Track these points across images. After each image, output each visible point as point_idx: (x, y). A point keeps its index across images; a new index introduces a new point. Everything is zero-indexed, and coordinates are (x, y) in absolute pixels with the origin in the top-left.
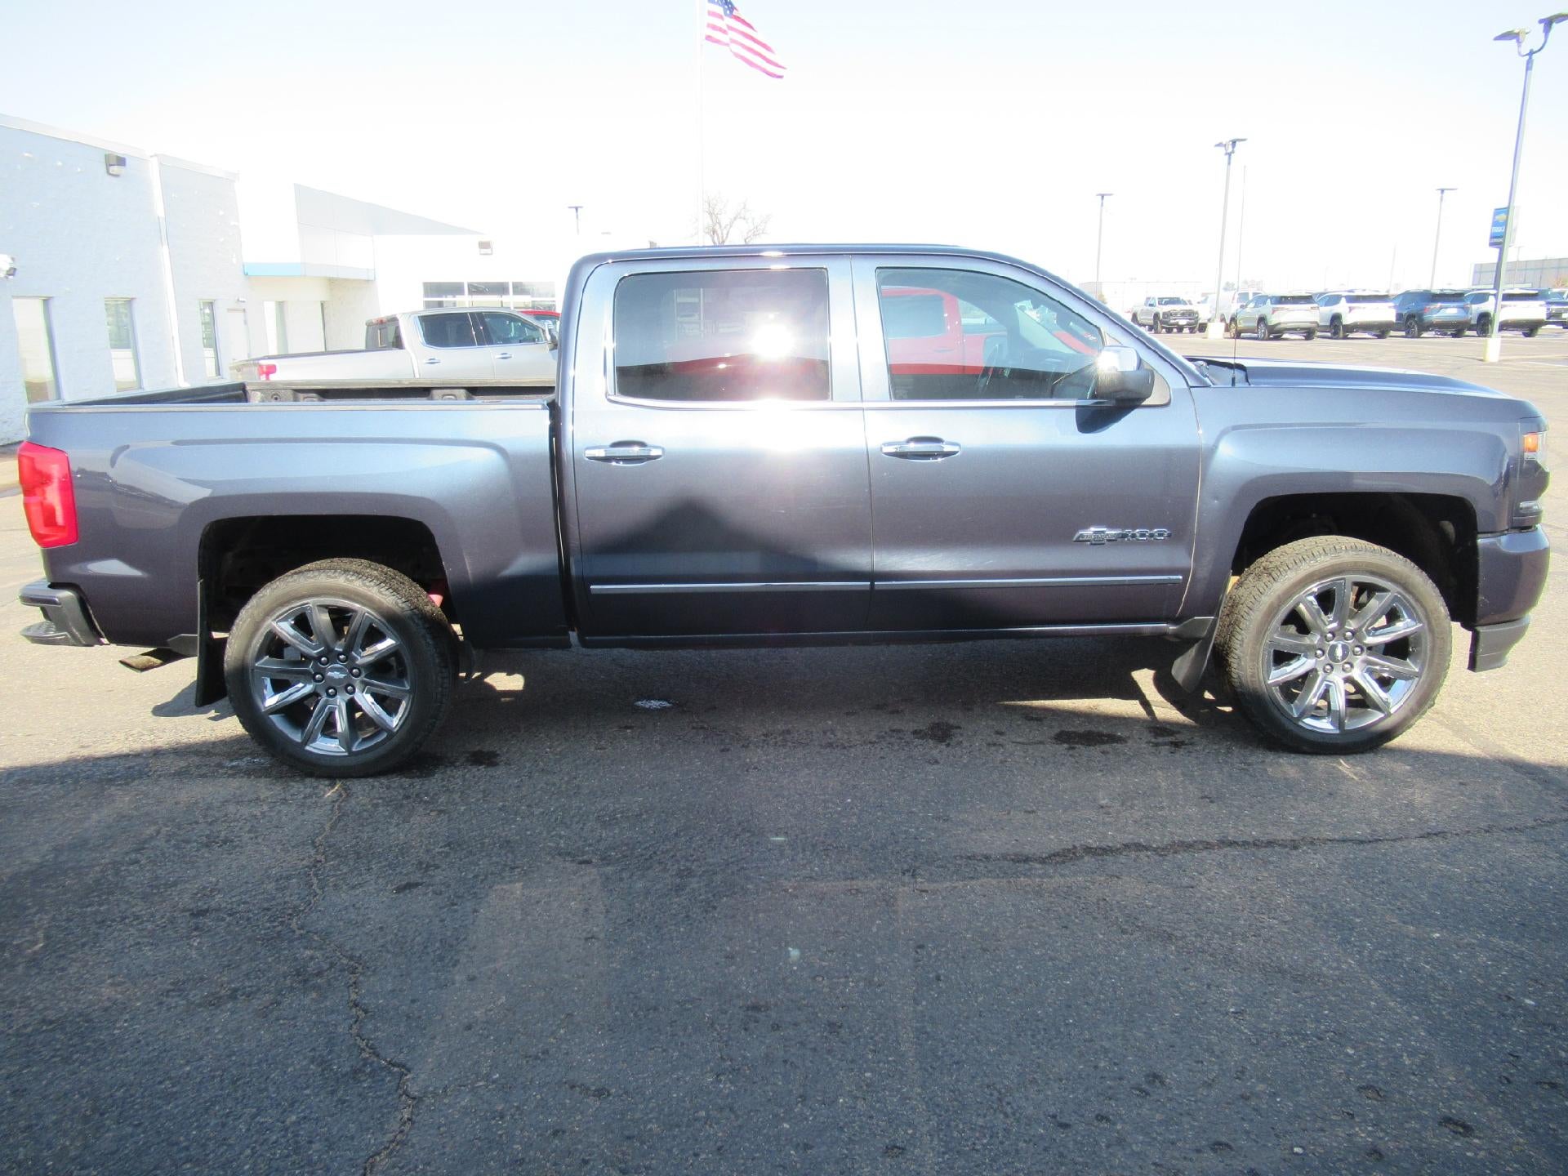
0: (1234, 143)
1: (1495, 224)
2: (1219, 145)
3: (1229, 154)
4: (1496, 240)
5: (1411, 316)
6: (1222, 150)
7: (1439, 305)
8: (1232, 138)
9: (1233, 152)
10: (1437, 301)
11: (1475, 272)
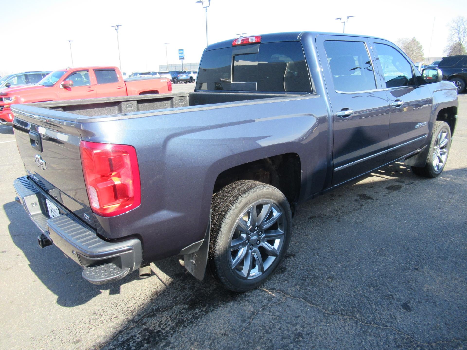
0: (118, 26)
1: (180, 53)
2: (113, 27)
3: (117, 30)
4: (181, 58)
5: (175, 78)
6: (114, 28)
7: (181, 75)
8: (118, 24)
9: (118, 29)
10: (180, 74)
11: (160, 67)
